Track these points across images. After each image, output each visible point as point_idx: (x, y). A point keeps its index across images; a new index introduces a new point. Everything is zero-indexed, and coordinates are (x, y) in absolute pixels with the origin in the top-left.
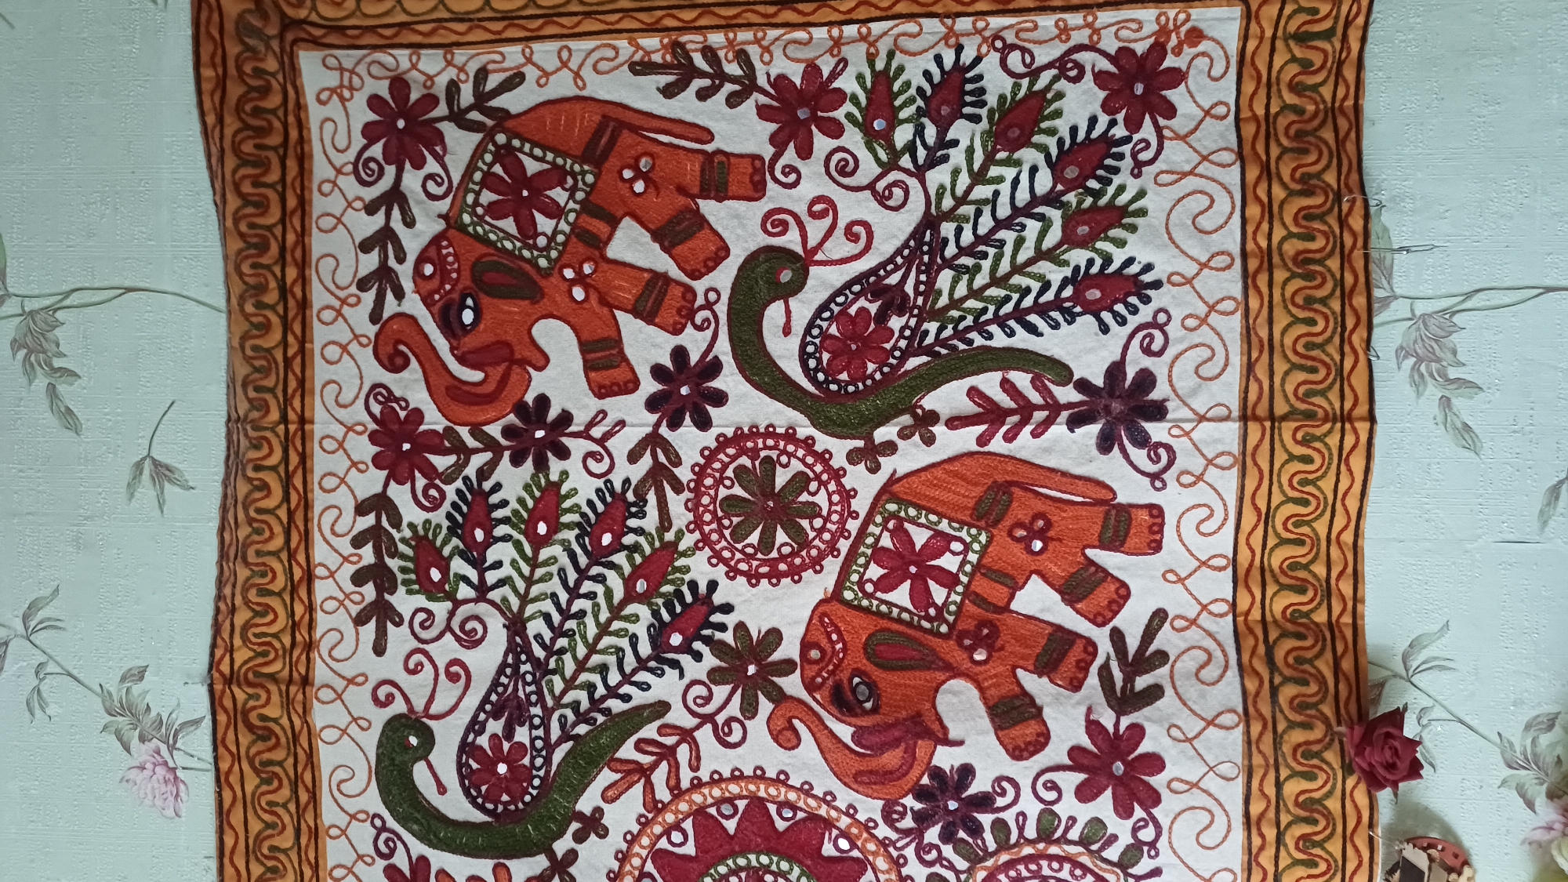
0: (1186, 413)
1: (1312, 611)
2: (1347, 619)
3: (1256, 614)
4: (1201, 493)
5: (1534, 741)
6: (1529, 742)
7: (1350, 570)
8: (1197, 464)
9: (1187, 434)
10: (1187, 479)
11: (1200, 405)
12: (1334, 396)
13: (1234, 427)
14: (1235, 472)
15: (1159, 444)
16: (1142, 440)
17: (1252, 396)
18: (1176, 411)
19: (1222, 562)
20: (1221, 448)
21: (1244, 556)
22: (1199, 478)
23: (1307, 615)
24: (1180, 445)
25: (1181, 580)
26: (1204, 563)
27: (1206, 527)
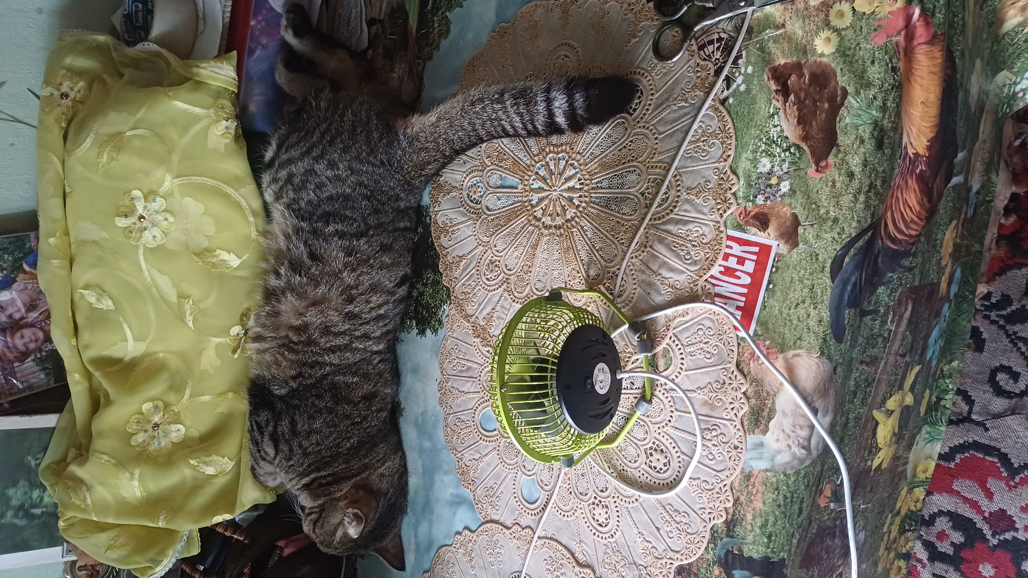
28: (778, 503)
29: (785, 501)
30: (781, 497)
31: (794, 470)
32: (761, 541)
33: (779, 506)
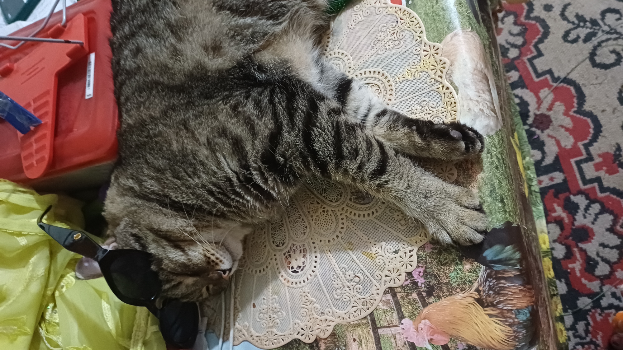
32: (497, 208)
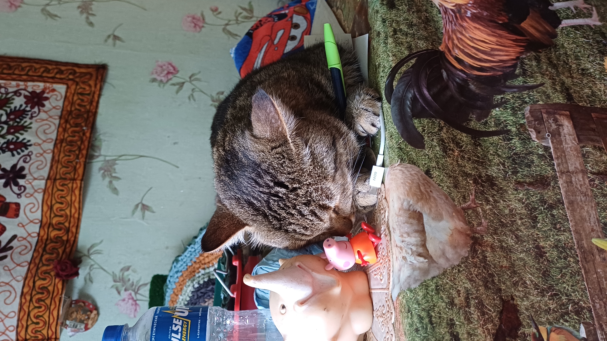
0: (31, 177)
1: (63, 236)
2: (73, 239)
3: (45, 237)
4: (32, 200)
5: (123, 274)
6: (121, 274)
7: (76, 225)
8: (32, 191)
9: (30, 183)
10: (28, 195)
11: (36, 176)
12: (72, 174)
13: (44, 182)
14: (42, 194)
15: (22, 186)
16: (17, 184)
17: (51, 174)
18: (29, 177)
19: (37, 221)
20: (40, 187)
21: (45, 220)
22: (32, 195)
23: (61, 237)
24: (28, 186)
25: (23, 226)
26: (31, 221)
27: (33, 210)
28: (415, 327)
29: (421, 322)
30: (416, 319)
31: (418, 283)
33: (417, 330)
